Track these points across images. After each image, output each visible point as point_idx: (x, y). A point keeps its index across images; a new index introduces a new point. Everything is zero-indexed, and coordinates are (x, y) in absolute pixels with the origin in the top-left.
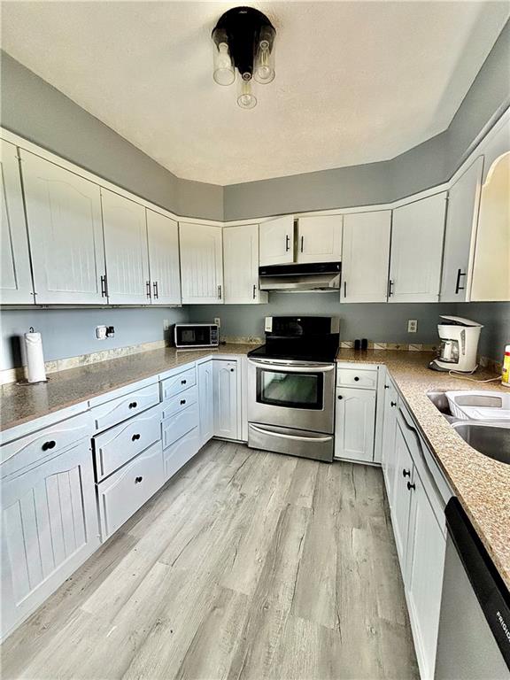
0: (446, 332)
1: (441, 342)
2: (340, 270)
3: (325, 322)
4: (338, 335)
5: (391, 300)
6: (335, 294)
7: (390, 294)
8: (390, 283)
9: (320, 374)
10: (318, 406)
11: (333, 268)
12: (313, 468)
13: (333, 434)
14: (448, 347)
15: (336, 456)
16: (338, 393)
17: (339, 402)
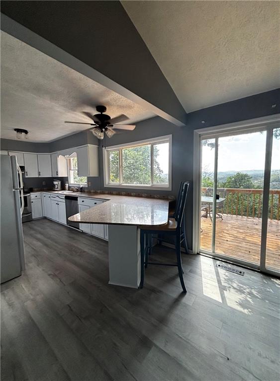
0: (55, 183)
1: (54, 185)
2: (24, 168)
5: (40, 177)
7: (39, 175)
8: (39, 172)
9: (26, 197)
10: (26, 206)
13: (31, 213)
14: (56, 186)
15: (33, 218)
16: (32, 201)
17: (32, 204)
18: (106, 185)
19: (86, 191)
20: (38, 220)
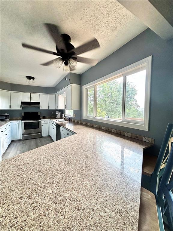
0: (57, 113)
1: (56, 115)
2: (40, 104)
3: (37, 113)
4: (39, 116)
5: (49, 109)
6: (39, 108)
7: (49, 108)
8: (49, 106)
9: (38, 122)
10: (38, 128)
11: (38, 103)
12: (38, 140)
13: (41, 132)
14: (57, 115)
15: (42, 136)
16: (42, 125)
17: (42, 126)
18: (84, 117)
19: (73, 120)
20: (45, 137)
